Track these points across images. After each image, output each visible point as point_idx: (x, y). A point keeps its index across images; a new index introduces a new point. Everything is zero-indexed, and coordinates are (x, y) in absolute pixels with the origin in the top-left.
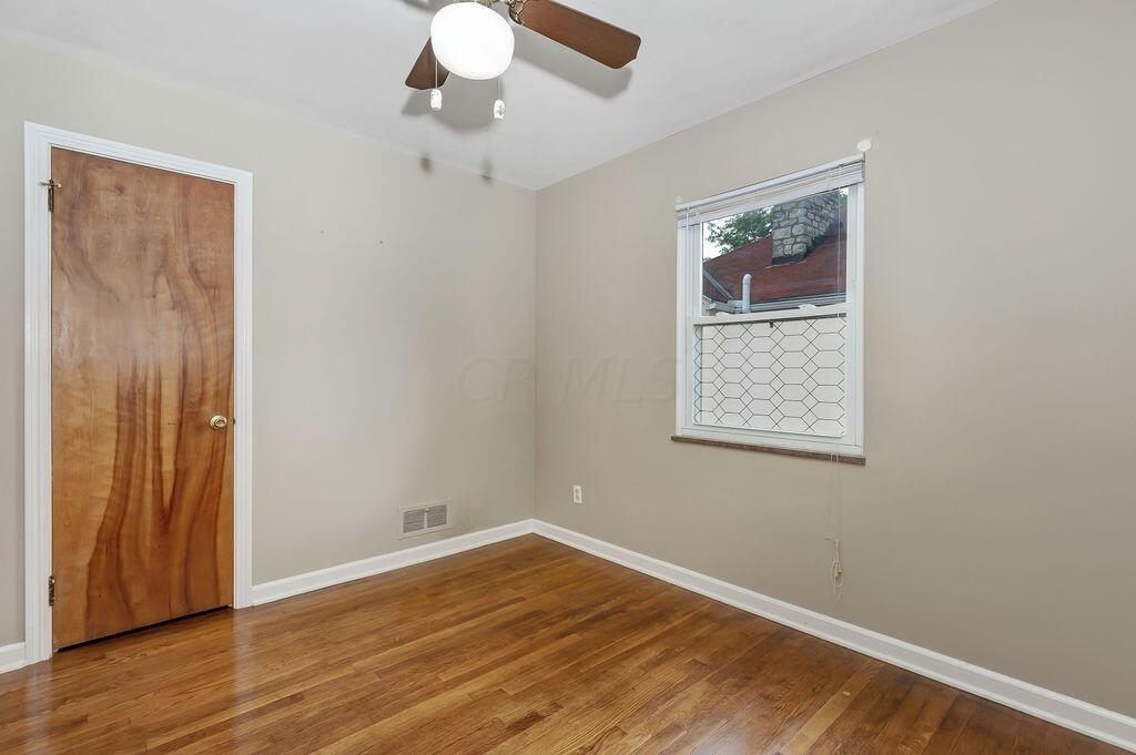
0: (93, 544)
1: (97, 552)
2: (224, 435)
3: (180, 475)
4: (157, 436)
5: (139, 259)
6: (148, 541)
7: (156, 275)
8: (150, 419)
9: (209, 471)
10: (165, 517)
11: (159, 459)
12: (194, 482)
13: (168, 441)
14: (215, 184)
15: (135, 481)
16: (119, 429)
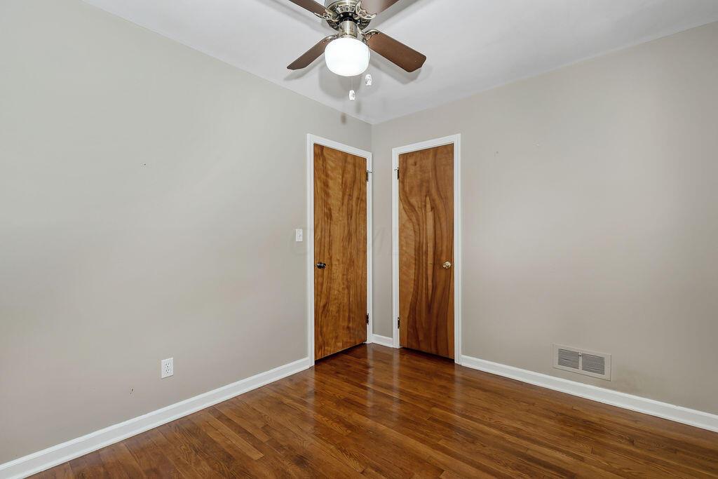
0: (409, 309)
1: (410, 313)
2: (450, 270)
3: (434, 288)
4: (427, 269)
5: (421, 191)
6: (424, 315)
7: (426, 197)
8: (424, 261)
9: (444, 289)
10: (429, 307)
11: (427, 279)
12: (439, 292)
13: (430, 272)
14: (445, 146)
15: (420, 288)
16: (415, 264)
